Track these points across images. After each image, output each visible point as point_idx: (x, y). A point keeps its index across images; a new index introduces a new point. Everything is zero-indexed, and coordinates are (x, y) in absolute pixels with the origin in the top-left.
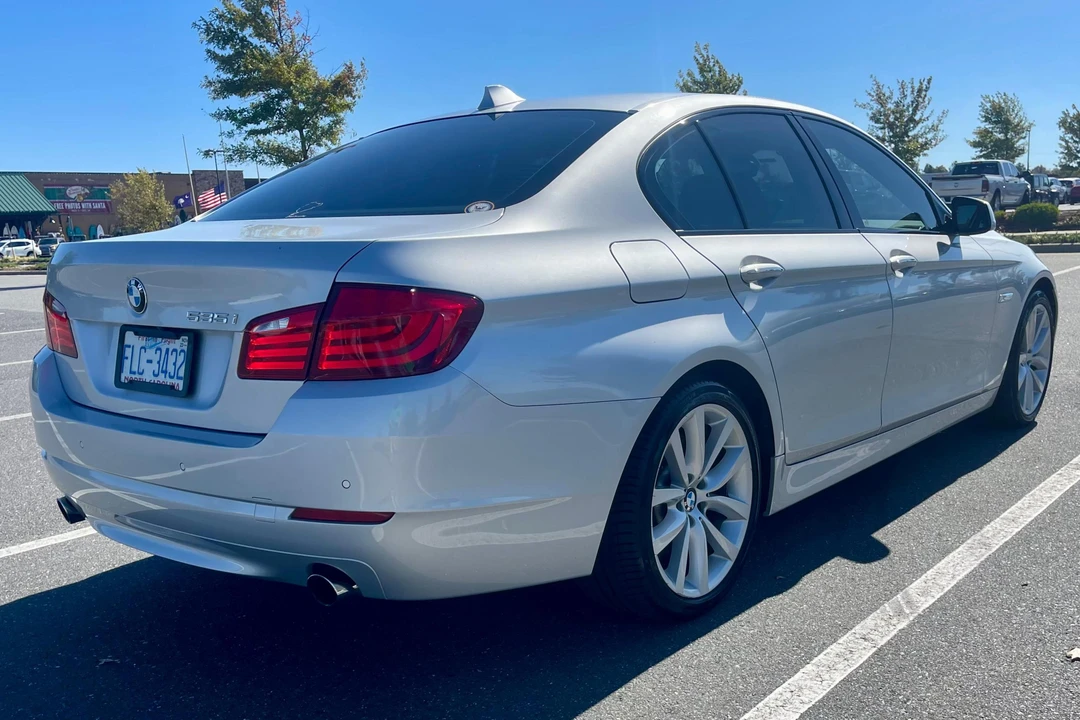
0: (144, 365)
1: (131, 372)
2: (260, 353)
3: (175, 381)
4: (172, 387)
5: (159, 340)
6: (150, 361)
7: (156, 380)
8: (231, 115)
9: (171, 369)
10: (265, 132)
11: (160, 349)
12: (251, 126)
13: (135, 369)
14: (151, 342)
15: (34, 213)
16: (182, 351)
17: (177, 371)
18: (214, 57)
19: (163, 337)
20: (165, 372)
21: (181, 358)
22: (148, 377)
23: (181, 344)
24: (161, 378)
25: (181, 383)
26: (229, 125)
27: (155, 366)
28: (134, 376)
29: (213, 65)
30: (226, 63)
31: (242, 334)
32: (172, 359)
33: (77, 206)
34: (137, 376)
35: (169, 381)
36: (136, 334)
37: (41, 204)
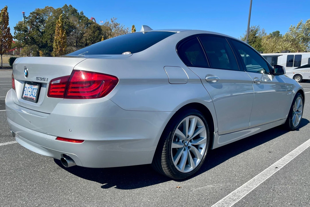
1: (25, 94)
2: (54, 90)
4: (33, 99)
6: (29, 92)
11: (32, 88)
14: (31, 86)
16: (37, 89)
17: (35, 95)
19: (33, 85)
20: (32, 95)
21: (36, 91)
22: (29, 96)
23: (37, 87)
24: (31, 97)
25: (35, 98)
28: (26, 96)
31: (49, 84)
32: (34, 91)
35: (33, 97)
36: (28, 84)
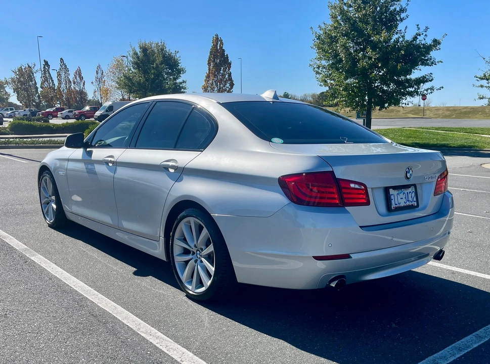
0: (400, 200)
1: (396, 204)
3: (413, 203)
4: (412, 205)
5: (403, 190)
6: (402, 198)
7: (405, 204)
9: (410, 199)
11: (404, 193)
13: (396, 203)
14: (400, 191)
16: (413, 192)
17: (413, 199)
19: (404, 189)
20: (409, 201)
21: (413, 194)
22: (402, 204)
23: (411, 190)
24: (408, 203)
25: (416, 203)
27: (404, 200)
31: (436, 182)
32: (410, 195)
34: (398, 205)
35: (410, 204)
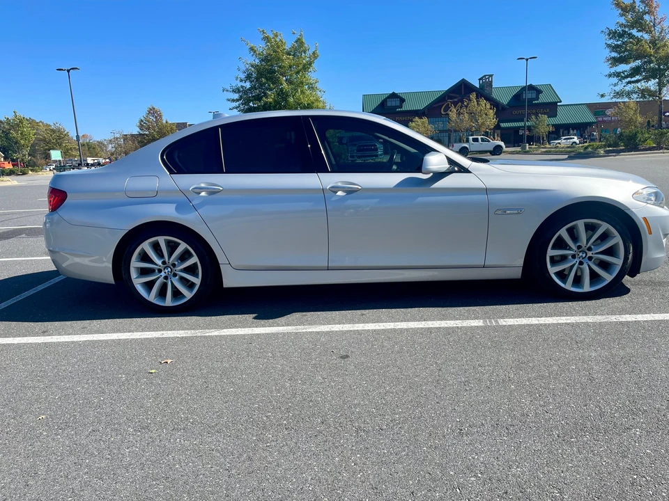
8: (617, 75)
10: (637, 81)
12: (629, 79)
15: (579, 124)
18: (609, 46)
26: (615, 80)
29: (608, 50)
30: (615, 48)
33: (610, 119)
37: (591, 118)
